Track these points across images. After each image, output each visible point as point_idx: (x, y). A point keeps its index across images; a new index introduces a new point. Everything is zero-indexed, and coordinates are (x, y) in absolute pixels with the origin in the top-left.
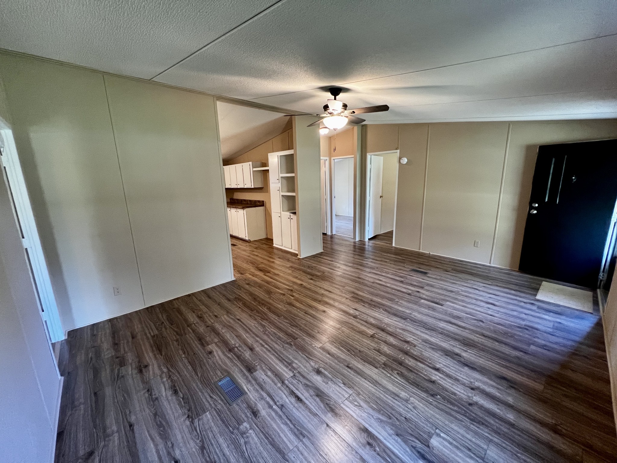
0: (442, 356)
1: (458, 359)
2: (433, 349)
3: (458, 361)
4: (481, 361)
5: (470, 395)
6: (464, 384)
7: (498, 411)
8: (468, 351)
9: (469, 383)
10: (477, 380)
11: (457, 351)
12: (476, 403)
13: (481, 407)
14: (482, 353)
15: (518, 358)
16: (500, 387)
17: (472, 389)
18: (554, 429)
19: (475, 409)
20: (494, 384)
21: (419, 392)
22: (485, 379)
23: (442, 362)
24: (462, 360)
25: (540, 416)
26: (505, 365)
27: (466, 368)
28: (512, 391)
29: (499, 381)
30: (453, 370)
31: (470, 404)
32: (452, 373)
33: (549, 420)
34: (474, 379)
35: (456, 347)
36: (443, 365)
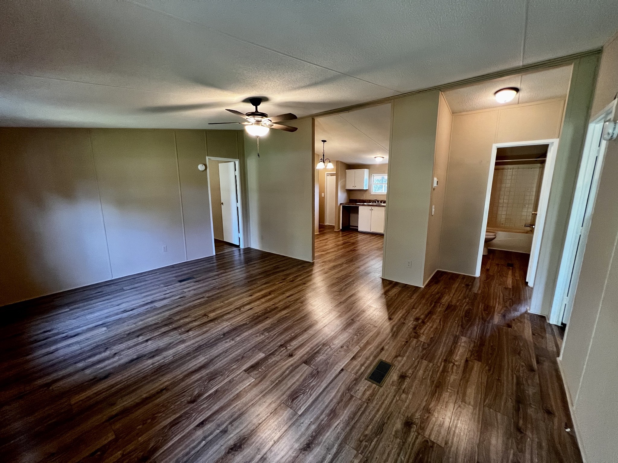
0: (159, 347)
1: (147, 356)
2: (170, 344)
3: (146, 355)
4: (134, 371)
5: (113, 351)
6: (123, 351)
7: (89, 360)
8: (152, 366)
9: (122, 354)
10: (119, 360)
11: (157, 358)
12: (105, 351)
13: (100, 353)
14: (141, 375)
15: (113, 404)
16: (102, 371)
17: (116, 354)
18: (48, 385)
19: (102, 350)
20: (107, 368)
21: (135, 329)
22: (116, 364)
23: (151, 346)
24: (144, 358)
25: (61, 383)
26: (115, 386)
27: (135, 357)
28: (91, 377)
29: (107, 373)
30: (140, 349)
31: (107, 348)
32: (138, 347)
33: (54, 387)
34: (122, 358)
35: (162, 359)
36: (149, 345)
